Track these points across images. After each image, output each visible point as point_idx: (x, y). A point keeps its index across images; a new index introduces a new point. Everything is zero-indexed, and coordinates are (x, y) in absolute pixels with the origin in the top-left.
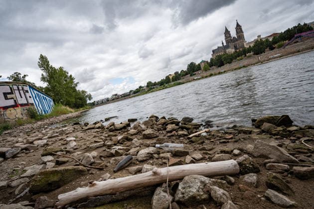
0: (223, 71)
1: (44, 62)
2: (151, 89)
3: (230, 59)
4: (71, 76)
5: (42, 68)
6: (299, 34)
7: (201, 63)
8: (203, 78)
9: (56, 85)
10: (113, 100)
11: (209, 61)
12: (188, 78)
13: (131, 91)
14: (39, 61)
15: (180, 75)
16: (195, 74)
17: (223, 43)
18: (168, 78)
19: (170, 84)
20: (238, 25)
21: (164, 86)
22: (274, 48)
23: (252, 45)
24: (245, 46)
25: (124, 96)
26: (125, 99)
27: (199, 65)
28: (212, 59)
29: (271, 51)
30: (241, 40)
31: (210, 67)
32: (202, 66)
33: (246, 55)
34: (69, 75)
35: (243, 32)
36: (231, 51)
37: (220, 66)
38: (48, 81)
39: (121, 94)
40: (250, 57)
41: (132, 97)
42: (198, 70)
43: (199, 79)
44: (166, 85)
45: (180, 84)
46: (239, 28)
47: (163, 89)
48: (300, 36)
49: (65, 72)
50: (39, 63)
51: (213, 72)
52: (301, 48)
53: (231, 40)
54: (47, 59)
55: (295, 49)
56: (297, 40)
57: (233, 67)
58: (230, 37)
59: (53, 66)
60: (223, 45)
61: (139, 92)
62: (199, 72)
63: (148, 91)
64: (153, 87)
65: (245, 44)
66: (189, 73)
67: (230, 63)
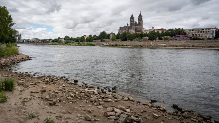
0: (125, 45)
2: (67, 43)
3: (132, 38)
6: (178, 35)
7: (111, 34)
8: (110, 45)
10: (33, 42)
11: (116, 34)
12: (99, 42)
13: (50, 39)
15: (93, 38)
16: (105, 41)
17: (128, 24)
18: (83, 37)
19: (84, 42)
21: (79, 43)
22: (162, 39)
23: (148, 32)
24: (143, 32)
25: (44, 42)
26: (44, 44)
27: (109, 35)
28: (119, 34)
29: (159, 41)
30: (140, 26)
31: (117, 38)
32: (111, 37)
33: (142, 38)
35: (142, 21)
36: (132, 31)
37: (124, 40)
39: (41, 39)
40: (145, 40)
41: (50, 44)
42: (107, 39)
43: (107, 46)
44: (81, 43)
45: (91, 45)
46: (140, 18)
47: (78, 45)
48: (179, 37)
51: (118, 44)
52: (178, 44)
53: (134, 24)
55: (174, 44)
56: (177, 38)
57: (133, 44)
58: (134, 21)
60: (128, 26)
61: (56, 41)
62: (108, 40)
63: (65, 43)
64: (69, 41)
65: (143, 30)
66: (100, 39)
67: (131, 40)
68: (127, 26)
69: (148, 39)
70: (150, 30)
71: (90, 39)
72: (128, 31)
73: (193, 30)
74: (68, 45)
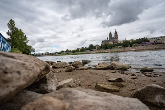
0: (106, 52)
1: (11, 24)
2: (68, 53)
3: (111, 47)
4: (25, 36)
5: (9, 27)
6: (144, 42)
7: (96, 45)
8: (96, 53)
9: (15, 39)
10: (46, 55)
11: (100, 46)
12: (89, 52)
13: (56, 52)
14: (9, 22)
15: (84, 49)
16: (92, 50)
17: (108, 39)
18: (78, 49)
19: (78, 53)
20: (116, 32)
21: (75, 53)
23: (122, 42)
25: (52, 54)
26: (52, 56)
27: (95, 46)
28: (102, 45)
29: (131, 47)
30: (116, 39)
31: (100, 48)
32: (96, 47)
33: (118, 47)
34: (24, 35)
35: (117, 36)
36: (111, 43)
37: (105, 49)
38: (11, 35)
40: (120, 48)
41: (56, 55)
43: (94, 53)
44: (76, 53)
45: (83, 54)
46: (116, 33)
47: (75, 54)
49: (23, 33)
50: (8, 23)
51: (102, 51)
52: (145, 48)
53: (112, 38)
54: (14, 23)
55: (142, 49)
56: (143, 44)
57: (112, 51)
58: (111, 36)
59: (17, 28)
61: (61, 53)
62: (95, 50)
63: (66, 54)
64: (69, 52)
65: (118, 41)
66: (89, 49)
67: (111, 48)
68: (107, 40)
69: (123, 47)
70: (123, 40)
71: (82, 50)
72: (108, 43)
73: (154, 38)
74: (68, 55)
